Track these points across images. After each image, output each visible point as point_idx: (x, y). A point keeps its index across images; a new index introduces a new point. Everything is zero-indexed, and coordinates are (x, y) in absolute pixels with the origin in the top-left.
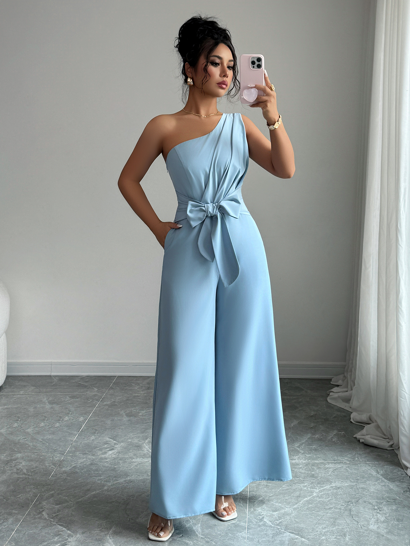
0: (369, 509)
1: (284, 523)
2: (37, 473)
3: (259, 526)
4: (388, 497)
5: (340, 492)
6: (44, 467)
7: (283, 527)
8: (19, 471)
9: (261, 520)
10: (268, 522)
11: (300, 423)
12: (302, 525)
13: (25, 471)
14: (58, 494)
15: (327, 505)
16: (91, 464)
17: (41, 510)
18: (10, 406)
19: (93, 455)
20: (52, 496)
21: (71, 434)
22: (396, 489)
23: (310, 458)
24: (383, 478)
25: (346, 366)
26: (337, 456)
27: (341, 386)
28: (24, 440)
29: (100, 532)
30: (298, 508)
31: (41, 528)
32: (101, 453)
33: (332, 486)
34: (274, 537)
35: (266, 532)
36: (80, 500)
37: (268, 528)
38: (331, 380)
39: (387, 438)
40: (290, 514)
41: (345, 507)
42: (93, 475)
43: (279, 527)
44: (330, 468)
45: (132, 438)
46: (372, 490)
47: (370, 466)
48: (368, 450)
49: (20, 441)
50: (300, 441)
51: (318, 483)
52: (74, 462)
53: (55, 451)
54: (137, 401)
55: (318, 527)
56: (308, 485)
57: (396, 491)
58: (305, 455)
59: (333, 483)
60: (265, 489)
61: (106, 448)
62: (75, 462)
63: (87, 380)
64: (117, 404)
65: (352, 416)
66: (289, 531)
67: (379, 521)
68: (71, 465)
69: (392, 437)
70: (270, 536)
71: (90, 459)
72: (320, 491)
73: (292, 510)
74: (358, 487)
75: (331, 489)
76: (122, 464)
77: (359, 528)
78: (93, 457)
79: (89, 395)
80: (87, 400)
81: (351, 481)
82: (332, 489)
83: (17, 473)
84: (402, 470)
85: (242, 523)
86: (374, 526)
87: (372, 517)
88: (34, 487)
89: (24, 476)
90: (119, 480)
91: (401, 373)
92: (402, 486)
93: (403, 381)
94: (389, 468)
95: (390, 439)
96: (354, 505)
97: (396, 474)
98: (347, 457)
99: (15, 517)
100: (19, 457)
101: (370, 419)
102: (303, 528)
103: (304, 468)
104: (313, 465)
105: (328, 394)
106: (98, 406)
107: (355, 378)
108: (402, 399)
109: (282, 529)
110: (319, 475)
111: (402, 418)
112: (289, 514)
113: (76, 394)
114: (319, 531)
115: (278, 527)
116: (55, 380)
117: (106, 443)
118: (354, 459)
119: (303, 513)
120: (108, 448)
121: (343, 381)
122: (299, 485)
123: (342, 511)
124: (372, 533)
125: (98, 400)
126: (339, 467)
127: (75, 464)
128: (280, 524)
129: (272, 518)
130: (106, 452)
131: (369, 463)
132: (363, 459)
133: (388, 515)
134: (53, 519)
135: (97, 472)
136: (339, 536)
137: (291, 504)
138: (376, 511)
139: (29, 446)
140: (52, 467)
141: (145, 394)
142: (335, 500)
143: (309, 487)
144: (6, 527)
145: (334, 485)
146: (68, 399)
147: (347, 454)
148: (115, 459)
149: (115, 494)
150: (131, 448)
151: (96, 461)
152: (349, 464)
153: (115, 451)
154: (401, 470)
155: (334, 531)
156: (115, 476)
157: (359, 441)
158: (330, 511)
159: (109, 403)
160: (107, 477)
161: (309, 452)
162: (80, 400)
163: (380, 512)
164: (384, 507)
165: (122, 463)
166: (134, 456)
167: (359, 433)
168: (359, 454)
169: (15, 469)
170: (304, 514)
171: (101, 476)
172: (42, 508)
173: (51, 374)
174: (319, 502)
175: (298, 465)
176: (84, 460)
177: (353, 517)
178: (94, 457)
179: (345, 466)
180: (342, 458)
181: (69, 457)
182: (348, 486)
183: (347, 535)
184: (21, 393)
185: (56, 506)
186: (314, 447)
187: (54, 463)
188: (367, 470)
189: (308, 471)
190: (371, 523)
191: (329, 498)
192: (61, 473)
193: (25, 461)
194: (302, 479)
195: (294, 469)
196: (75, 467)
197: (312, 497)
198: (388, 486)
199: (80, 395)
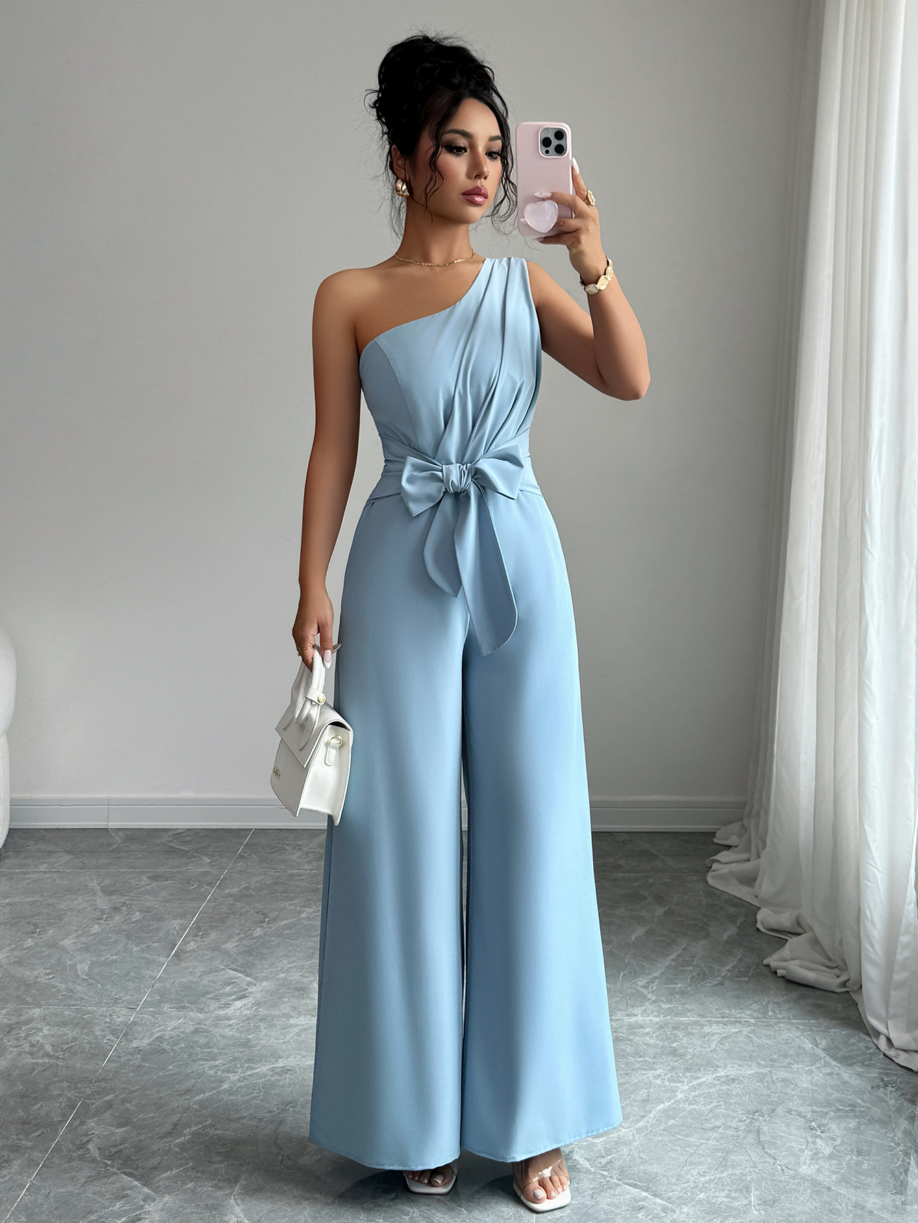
0: (798, 1128)
1: (617, 1164)
2: (75, 1053)
4: (839, 1100)
5: (736, 1089)
6: (91, 1038)
7: (615, 1174)
8: (35, 1049)
10: (582, 1161)
11: (650, 933)
12: (655, 1168)
13: (48, 1048)
14: (123, 1102)
15: (708, 1121)
16: (196, 1031)
17: (85, 1139)
18: (16, 900)
19: (201, 1011)
20: (110, 1105)
21: (150, 962)
22: (856, 1082)
23: (669, 1012)
24: (828, 1058)
25: (745, 803)
26: (729, 1008)
27: (736, 847)
28: (47, 977)
29: (213, 1189)
30: (646, 1128)
31: (84, 1180)
32: (217, 1005)
33: (717, 1077)
34: (595, 1196)
35: (578, 1183)
37: (581, 1176)
38: (713, 834)
39: (836, 965)
40: (630, 1143)
41: (746, 1125)
42: (199, 1057)
43: (606, 1173)
44: (714, 1034)
45: (287, 970)
46: (804, 1086)
47: (798, 1028)
48: (795, 994)
49: (39, 980)
50: (649, 974)
51: (687, 1068)
52: (158, 1027)
53: (116, 1001)
54: (298, 886)
55: (688, 1171)
56: (663, 1074)
57: (856, 1088)
58: (660, 1006)
59: (719, 1069)
61: (229, 995)
62: (160, 1026)
63: (188, 839)
64: (254, 893)
65: (760, 916)
66: (627, 1181)
67: (821, 1155)
68: (152, 1034)
69: (846, 964)
70: (587, 1193)
71: (192, 1019)
72: (692, 1089)
73: (635, 1132)
74: (774, 1078)
75: (716, 1082)
76: (264, 1031)
77: (778, 1171)
78: (198, 1015)
79: (192, 872)
80: (188, 883)
81: (759, 1064)
82: (718, 1082)
83: (31, 1054)
84: (868, 1039)
86: (809, 1166)
87: (804, 1147)
88: (68, 1087)
89: (47, 1060)
90: (258, 1068)
91: (866, 827)
92: (867, 1075)
93: (871, 844)
94: (840, 1033)
95: (840, 970)
96: (767, 1119)
97: (855, 1048)
98: (751, 1009)
99: (26, 1155)
100: (36, 1016)
101: (799, 924)
102: (657, 1173)
103: (654, 1035)
104: (675, 1028)
105: (709, 866)
106: (212, 897)
107: (766, 832)
108: (868, 883)
109: (611, 1177)
110: (689, 1051)
111: (868, 925)
112: (627, 1142)
113: (163, 870)
114: (691, 1181)
115: (603, 1173)
116: (118, 838)
117: (229, 982)
118: (765, 1013)
119: (656, 1139)
120: (234, 993)
121: (740, 836)
122: (644, 1074)
123: (740, 1133)
124: (807, 1184)
125: (211, 884)
126: (733, 1031)
127: (160, 1031)
128: (608, 1166)
129: (592, 1151)
130: (229, 1004)
131: (798, 1023)
132: (785, 1014)
133: (839, 1141)
134: (110, 1159)
135: (209, 1050)
136: (736, 1191)
137: (631, 1119)
138: (813, 1132)
139: (59, 991)
140: (109, 1039)
141: (312, 870)
142: (725, 1109)
143: (666, 1077)
144: (6, 1179)
145: (723, 1074)
146: (146, 882)
147: (749, 1003)
148: (248, 1019)
149: (249, 1100)
150: (285, 993)
151: (205, 1025)
152: (755, 1025)
153: (250, 1000)
154: (865, 1039)
155: (724, 1180)
156: (249, 1059)
157: (776, 973)
158: (715, 1135)
159: (235, 890)
160: (230, 1062)
161: (669, 997)
162: (171, 885)
163: (823, 1135)
164: (830, 1124)
165: (265, 1028)
166: (292, 1011)
167: (776, 956)
168: (776, 1003)
169: (27, 1045)
170: (658, 1141)
171: (215, 1060)
172: (87, 1135)
173: (108, 825)
174: (690, 1113)
175: (641, 1027)
176: (180, 1021)
177: (764, 1148)
178: (201, 1016)
179: (746, 1029)
180: (740, 1011)
181: (147, 1017)
182: (752, 1074)
183: (753, 1189)
184: (42, 870)
185: (118, 1131)
186: (679, 986)
187: (115, 1030)
188: (793, 1039)
189: (663, 1040)
190: (802, 1159)
191: (712, 1102)
192: (129, 1053)
193: (48, 1024)
194: (650, 1060)
195: (631, 1037)
196: (160, 1039)
197: (675, 1102)
198: (838, 1074)
199: (173, 873)
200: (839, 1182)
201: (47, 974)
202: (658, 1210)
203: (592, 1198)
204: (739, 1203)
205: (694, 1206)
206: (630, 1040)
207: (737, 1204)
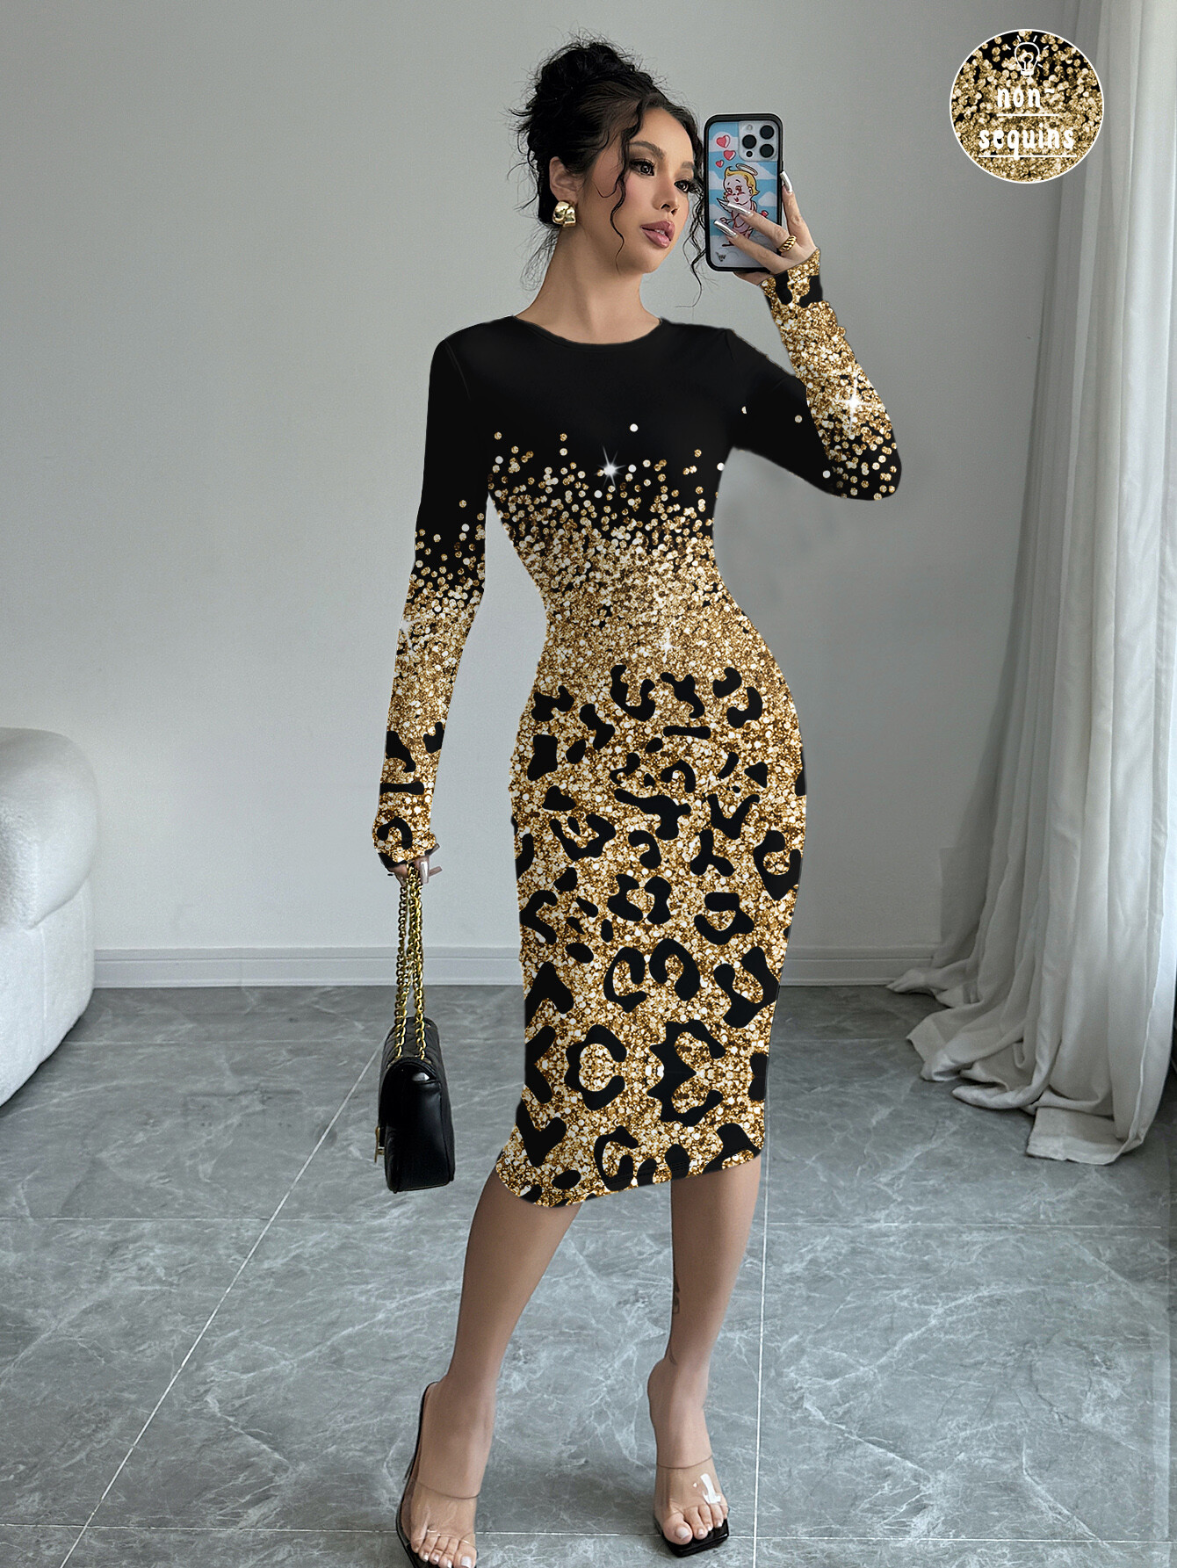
0: (1079, 1363)
1: (858, 1413)
2: (193, 1278)
3: (792, 1425)
4: (1127, 1327)
5: (1002, 1312)
6: (213, 1258)
7: (855, 1427)
8: (145, 1274)
9: (797, 1405)
10: (813, 1410)
11: (896, 1116)
12: (904, 1420)
13: (161, 1272)
14: (251, 1338)
15: (969, 1354)
16: (343, 1248)
17: (202, 1389)
18: (127, 1081)
19: (349, 1221)
20: (234, 1344)
21: (289, 1161)
22: (1148, 1303)
23: (919, 1217)
24: (1113, 1272)
26: (993, 1210)
28: (161, 1181)
29: (361, 1454)
30: (889, 1365)
31: (199, 1444)
32: (369, 1212)
33: (979, 1297)
34: (831, 1459)
35: (810, 1442)
36: (309, 1354)
37: (814, 1431)
40: (871, 1386)
41: (1015, 1360)
42: (347, 1280)
43: (843, 1427)
44: (974, 1244)
46: (1085, 1308)
47: (1077, 1235)
49: (152, 1185)
50: (894, 1168)
51: (942, 1287)
52: (296, 1243)
53: (245, 1211)
54: (468, 1061)
55: (945, 1423)
56: (911, 1295)
57: (1148, 1310)
58: (908, 1209)
59: (982, 1288)
60: (805, 1308)
61: (385, 1199)
62: (298, 1241)
63: (337, 999)
66: (870, 1438)
67: (1108, 1399)
68: (289, 1251)
70: (821, 1455)
71: (338, 1233)
72: (948, 1312)
73: (876, 1371)
74: (1049, 1298)
75: (977, 1304)
76: (427, 1246)
77: (1055, 1422)
78: (346, 1226)
79: (342, 1043)
80: (337, 1058)
81: (1029, 1281)
82: (980, 1305)
83: (139, 1279)
85: (746, 1417)
86: (1093, 1415)
87: (1087, 1388)
88: (183, 1320)
89: (158, 1287)
90: (421, 1292)
92: (1161, 1293)
94: (1127, 1240)
96: (1041, 1351)
97: (1147, 1259)
98: (1017, 1209)
99: (129, 1413)
100: (146, 1231)
102: (906, 1427)
103: (901, 1245)
104: (928, 1236)
106: (365, 1075)
109: (850, 1433)
110: (945, 1265)
112: (868, 1385)
113: (307, 1041)
114: (949, 1436)
115: (840, 1426)
116: (253, 1000)
118: (1035, 1215)
122: (887, 1295)
123: (1009, 1370)
124: (1090, 1437)
125: (364, 1059)
126: (997, 1239)
127: (298, 1247)
128: (846, 1418)
129: (825, 1397)
130: (384, 1211)
131: (1076, 1230)
132: (1060, 1217)
133: (1129, 1380)
134: (233, 1416)
135: (358, 1271)
136: (1003, 1450)
137: (871, 1353)
138: (1098, 1368)
139: (175, 1199)
140: (235, 1260)
142: (990, 1340)
143: (915, 1299)
144: (103, 1444)
145: (986, 1293)
146: (285, 1057)
147: (1016, 1200)
148: (409, 1230)
149: (409, 1335)
151: (355, 1239)
152: (1024, 1231)
154: (1158, 1249)
155: (989, 1434)
158: (976, 1374)
161: (919, 1198)
162: (316, 1061)
163: (1109, 1372)
164: (1117, 1359)
165: (428, 1242)
168: (1049, 1202)
169: (135, 1268)
170: (907, 1383)
171: (368, 1283)
172: (205, 1383)
173: (240, 983)
174: (947, 1344)
175: (885, 1235)
176: (323, 1235)
177: (1037, 1390)
178: (350, 1228)
179: (1012, 1235)
180: (1004, 1212)
181: (282, 1229)
182: (1022, 1294)
183: (1025, 1446)
184: (158, 1042)
185: (245, 1377)
186: (931, 1182)
187: (241, 1247)
188: (1070, 1250)
189: (912, 1252)
190: (1085, 1405)
191: (972, 1331)
192: (260, 1277)
193: (161, 1242)
194: (894, 1277)
195: (872, 1249)
196: (297, 1258)
197: (927, 1330)
198: (1125, 1293)
199: (318, 1044)
200: (1129, 1435)
201: (161, 1178)
202: (908, 1478)
203: (827, 1460)
204: (1008, 1466)
205: (952, 1470)
206: (871, 1253)
207: (1005, 1467)
